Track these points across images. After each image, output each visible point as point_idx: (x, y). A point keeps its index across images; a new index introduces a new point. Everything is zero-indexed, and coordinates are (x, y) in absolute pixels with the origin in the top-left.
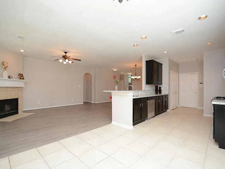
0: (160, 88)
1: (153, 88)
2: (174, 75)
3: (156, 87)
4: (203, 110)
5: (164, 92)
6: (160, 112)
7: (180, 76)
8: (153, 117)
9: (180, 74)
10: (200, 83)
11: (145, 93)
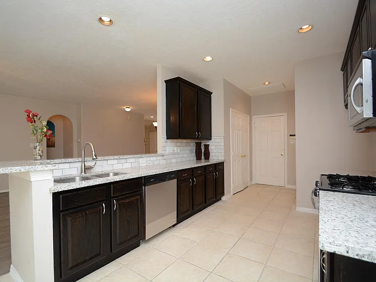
0: (207, 147)
1: (190, 148)
2: (238, 119)
3: (198, 146)
4: (295, 190)
5: (215, 158)
6: (195, 209)
7: (253, 122)
8: (174, 226)
9: (254, 117)
10: (290, 135)
11: (164, 162)
